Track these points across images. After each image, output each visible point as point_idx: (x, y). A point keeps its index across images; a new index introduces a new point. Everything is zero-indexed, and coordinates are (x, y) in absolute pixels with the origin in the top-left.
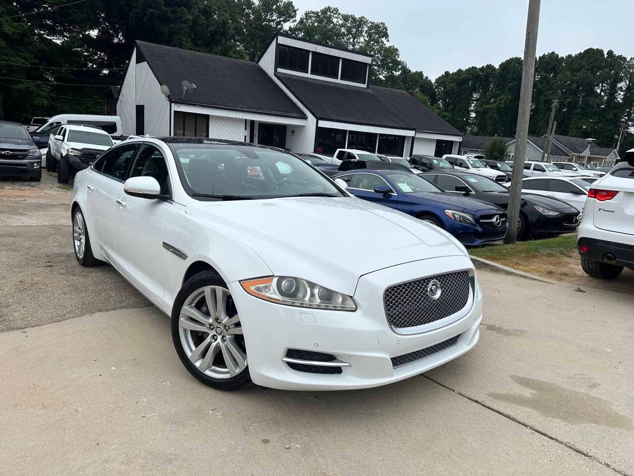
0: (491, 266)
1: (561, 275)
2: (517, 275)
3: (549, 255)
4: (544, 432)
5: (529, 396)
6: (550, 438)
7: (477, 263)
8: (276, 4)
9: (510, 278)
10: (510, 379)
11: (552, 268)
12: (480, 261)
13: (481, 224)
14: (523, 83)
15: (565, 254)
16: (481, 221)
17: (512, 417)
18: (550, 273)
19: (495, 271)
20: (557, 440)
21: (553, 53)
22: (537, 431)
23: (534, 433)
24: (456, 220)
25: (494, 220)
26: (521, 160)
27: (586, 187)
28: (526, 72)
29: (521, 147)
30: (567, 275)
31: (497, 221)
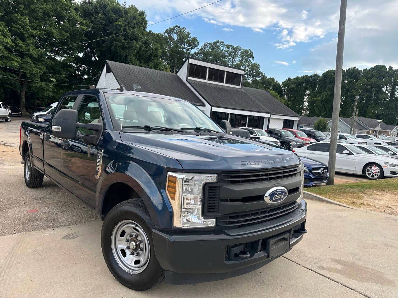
1: (360, 204)
2: (334, 204)
3: (353, 193)
4: (347, 286)
5: (340, 268)
6: (351, 289)
8: (187, 39)
9: (329, 205)
10: (330, 260)
11: (355, 200)
13: (312, 173)
14: (335, 92)
15: (362, 192)
16: (312, 171)
17: (331, 278)
18: (353, 203)
19: (321, 201)
20: (355, 290)
21: (355, 67)
22: (344, 286)
23: (342, 286)
25: (320, 171)
26: (335, 136)
27: (376, 151)
28: (336, 87)
29: (335, 129)
30: (363, 204)
31: (322, 172)
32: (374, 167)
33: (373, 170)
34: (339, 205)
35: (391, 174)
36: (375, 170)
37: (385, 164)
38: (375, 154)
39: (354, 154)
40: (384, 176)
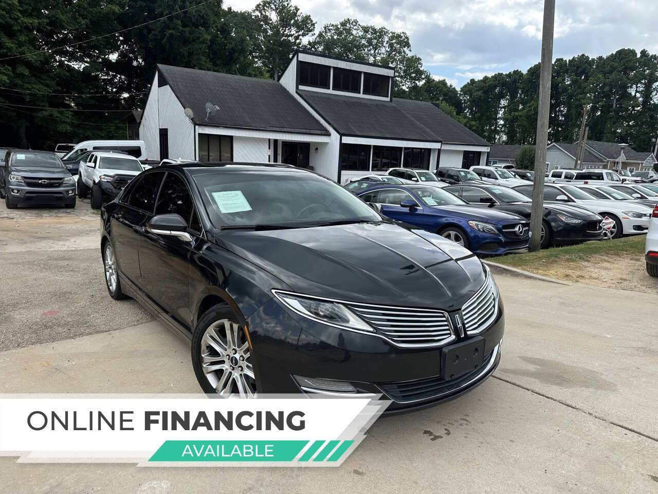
0: (512, 271)
1: (578, 277)
2: (535, 278)
3: (568, 260)
4: (542, 394)
5: (534, 370)
6: (546, 397)
7: (498, 269)
8: (294, 18)
9: (529, 281)
10: (518, 359)
11: (570, 272)
12: (501, 267)
13: (503, 233)
15: (583, 259)
16: (504, 230)
17: (517, 384)
18: (567, 276)
20: (552, 399)
22: (537, 393)
23: (533, 395)
24: (479, 230)
25: (517, 229)
27: (612, 194)
29: (542, 159)
30: (583, 277)
31: (519, 230)
32: (607, 218)
33: (604, 224)
34: (543, 280)
35: (634, 229)
36: (607, 224)
37: (625, 213)
38: (610, 199)
39: (575, 200)
40: (624, 233)
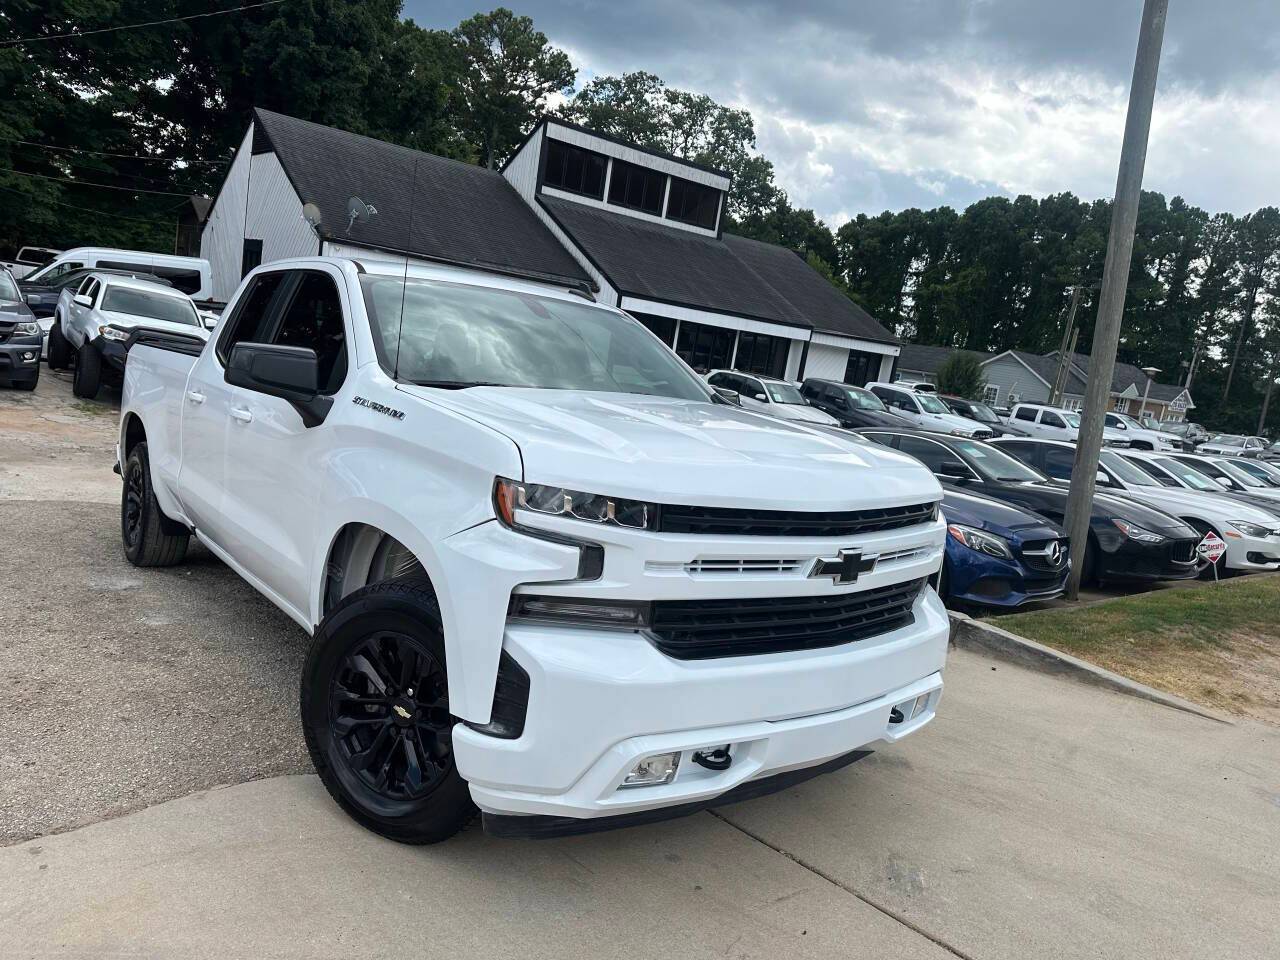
0: (1082, 670)
1: (1234, 699)
2: (1143, 696)
7: (1048, 660)
9: (1131, 703)
11: (1210, 680)
12: (1055, 658)
13: (1024, 560)
15: (1218, 645)
16: (1025, 553)
18: (1209, 693)
19: (1090, 683)
24: (971, 548)
25: (1049, 551)
29: (1100, 398)
30: (1245, 699)
31: (1054, 554)
32: (1211, 536)
33: (1204, 548)
34: (1164, 703)
35: (1249, 560)
36: (1211, 548)
37: (1232, 524)
38: (1181, 486)
39: (1125, 484)
40: (1227, 566)
